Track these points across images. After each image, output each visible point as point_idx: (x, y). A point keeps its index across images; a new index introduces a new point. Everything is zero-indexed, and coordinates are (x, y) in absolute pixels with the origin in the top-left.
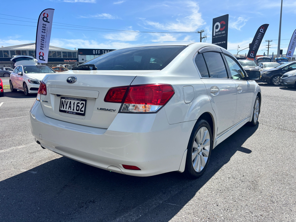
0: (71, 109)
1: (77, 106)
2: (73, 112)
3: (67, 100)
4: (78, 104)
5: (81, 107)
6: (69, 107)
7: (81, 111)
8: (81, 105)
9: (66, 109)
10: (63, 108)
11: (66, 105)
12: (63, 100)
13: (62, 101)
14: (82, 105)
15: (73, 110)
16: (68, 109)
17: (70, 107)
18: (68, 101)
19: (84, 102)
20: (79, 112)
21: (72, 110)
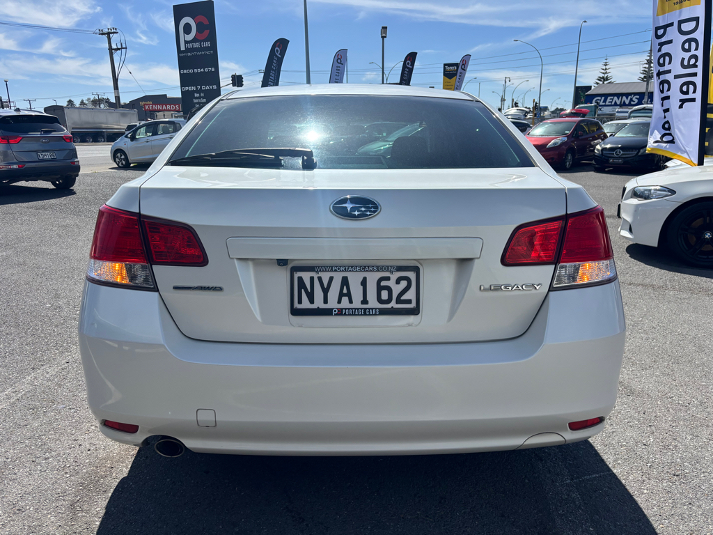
0: (351, 302)
1: (380, 288)
2: (365, 309)
3: (326, 277)
4: (383, 283)
5: (397, 290)
6: (341, 295)
7: (399, 301)
8: (398, 282)
9: (326, 301)
10: (312, 301)
11: (325, 291)
12: (306, 276)
13: (300, 279)
14: (404, 284)
15: (365, 301)
16: (339, 302)
17: (349, 295)
18: (331, 279)
19: (412, 275)
20: (393, 304)
21: (357, 303)
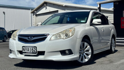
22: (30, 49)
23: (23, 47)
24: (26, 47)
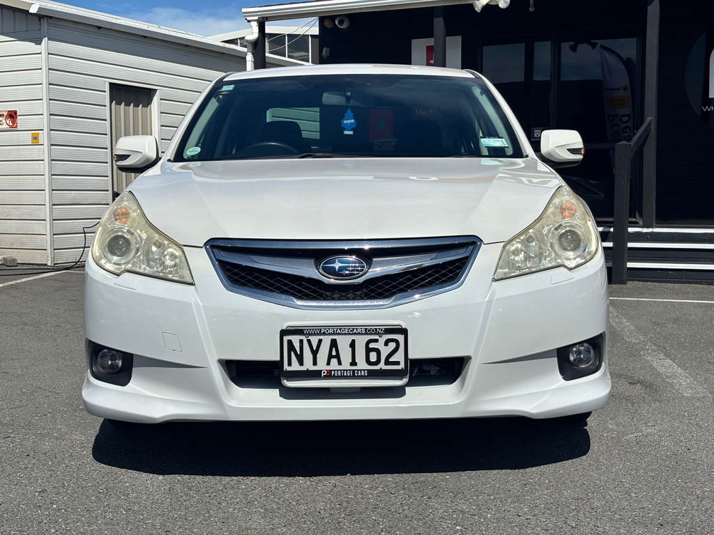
22: (353, 345)
23: (284, 333)
24: (319, 331)
